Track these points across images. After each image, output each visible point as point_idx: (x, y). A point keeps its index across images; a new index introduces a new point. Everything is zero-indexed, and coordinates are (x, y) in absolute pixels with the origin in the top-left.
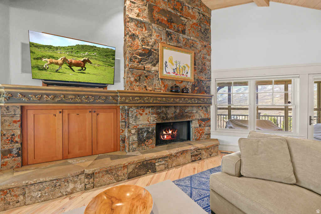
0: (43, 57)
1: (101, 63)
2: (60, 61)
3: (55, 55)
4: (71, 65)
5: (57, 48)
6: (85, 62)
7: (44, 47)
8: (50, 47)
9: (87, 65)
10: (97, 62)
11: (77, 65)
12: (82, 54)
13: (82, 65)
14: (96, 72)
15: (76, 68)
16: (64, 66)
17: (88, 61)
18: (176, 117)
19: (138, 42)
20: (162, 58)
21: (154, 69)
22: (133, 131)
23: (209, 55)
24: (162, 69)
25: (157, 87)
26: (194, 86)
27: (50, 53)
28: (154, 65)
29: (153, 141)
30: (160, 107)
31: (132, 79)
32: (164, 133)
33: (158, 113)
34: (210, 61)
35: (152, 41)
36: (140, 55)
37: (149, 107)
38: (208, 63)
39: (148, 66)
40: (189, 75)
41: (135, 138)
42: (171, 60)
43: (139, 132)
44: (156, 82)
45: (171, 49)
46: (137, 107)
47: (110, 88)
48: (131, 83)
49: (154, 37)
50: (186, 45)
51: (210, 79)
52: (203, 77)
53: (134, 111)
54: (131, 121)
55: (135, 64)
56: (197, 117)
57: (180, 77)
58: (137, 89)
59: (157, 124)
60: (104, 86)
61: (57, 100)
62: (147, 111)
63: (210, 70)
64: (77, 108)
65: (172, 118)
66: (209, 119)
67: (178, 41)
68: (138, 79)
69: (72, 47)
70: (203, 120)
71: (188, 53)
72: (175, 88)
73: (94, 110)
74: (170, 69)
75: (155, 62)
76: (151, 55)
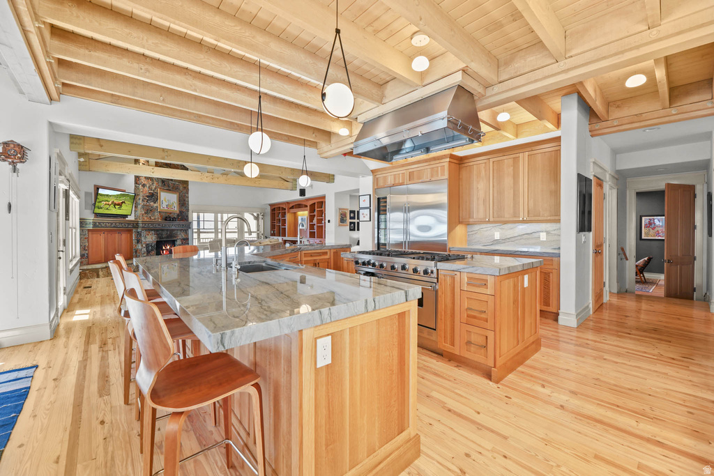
0: (103, 201)
1: (130, 203)
2: (110, 203)
3: (109, 200)
4: (115, 205)
5: (110, 196)
6: (122, 203)
7: (104, 195)
8: (107, 195)
9: (123, 205)
10: (128, 203)
11: (118, 205)
12: (122, 198)
13: (120, 205)
14: (126, 208)
15: (117, 207)
16: (112, 205)
17: (124, 202)
18: (167, 237)
19: (147, 189)
20: (160, 198)
21: (155, 205)
22: (144, 246)
23: (188, 193)
24: (160, 205)
25: (156, 217)
26: (178, 215)
27: (106, 199)
28: (155, 203)
29: (154, 252)
30: (157, 230)
31: (143, 212)
32: (164, 248)
33: (157, 234)
34: (188, 197)
35: (154, 187)
36: (147, 196)
37: (152, 230)
38: (187, 199)
39: (152, 203)
40: (176, 208)
41: (145, 249)
42: (165, 199)
43: (147, 246)
44: (156, 214)
45: (165, 192)
46: (146, 230)
47: (129, 218)
48: (142, 215)
49: (155, 185)
50: (173, 188)
51: (188, 210)
52: (184, 209)
53: (144, 233)
54: (143, 239)
55: (145, 203)
56: (180, 237)
57: (170, 210)
58: (146, 218)
59: (157, 242)
60: (127, 216)
62: (151, 233)
63: (188, 204)
64: (113, 231)
65: (165, 238)
66: (188, 239)
67: (169, 186)
68: (147, 212)
69: (118, 195)
70: (184, 239)
71: (176, 193)
72: (168, 218)
73: (120, 232)
74: (164, 205)
75: (156, 200)
76: (153, 197)
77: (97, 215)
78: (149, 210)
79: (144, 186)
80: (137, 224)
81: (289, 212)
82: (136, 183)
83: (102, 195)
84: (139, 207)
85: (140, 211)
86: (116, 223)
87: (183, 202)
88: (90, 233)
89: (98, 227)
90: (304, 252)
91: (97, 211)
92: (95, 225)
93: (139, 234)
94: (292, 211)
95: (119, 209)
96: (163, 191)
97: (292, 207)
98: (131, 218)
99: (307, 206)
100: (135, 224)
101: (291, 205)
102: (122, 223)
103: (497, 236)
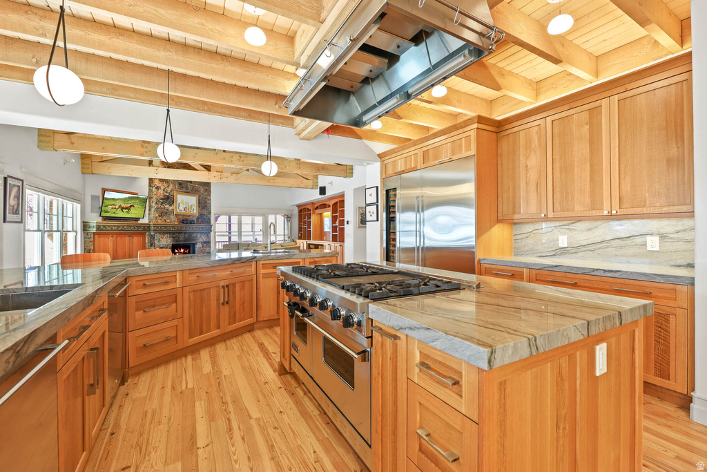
1: (140, 207)
2: (117, 207)
3: (115, 203)
4: (122, 209)
5: (117, 200)
6: (131, 206)
7: (110, 199)
8: (113, 199)
9: (132, 208)
10: (138, 206)
11: (126, 208)
12: (130, 202)
13: (128, 209)
14: (136, 212)
15: (124, 210)
17: (133, 206)
18: (185, 241)
19: (161, 191)
20: (176, 201)
21: (171, 208)
23: (210, 196)
24: (176, 208)
25: (172, 220)
26: (198, 218)
27: (113, 203)
28: (171, 205)
30: (174, 233)
31: (157, 215)
32: (176, 251)
33: (173, 238)
34: (210, 200)
35: (169, 190)
36: (162, 199)
37: (167, 233)
38: (208, 202)
39: (167, 206)
40: (195, 211)
42: (182, 202)
44: (172, 217)
45: (182, 194)
46: (160, 233)
47: (141, 221)
48: (156, 218)
49: (171, 187)
50: (192, 190)
51: (210, 213)
52: (205, 212)
53: (158, 236)
54: (156, 242)
55: (159, 206)
56: (200, 240)
57: (188, 213)
58: (160, 221)
59: (173, 245)
60: (137, 219)
61: (120, 229)
62: (166, 236)
63: (210, 207)
64: (121, 234)
65: (182, 241)
66: (209, 242)
67: (187, 188)
68: (161, 215)
69: (125, 198)
70: (205, 242)
71: (194, 196)
72: (185, 220)
73: (131, 235)
74: (182, 208)
75: (172, 203)
76: (169, 199)
77: (105, 218)
78: (163, 213)
79: (158, 188)
80: (149, 227)
81: (314, 213)
82: (150, 186)
83: (107, 199)
84: (153, 209)
85: (154, 214)
86: (123, 226)
87: (204, 204)
88: (96, 236)
89: (102, 230)
90: (262, 262)
91: (103, 214)
92: (98, 227)
93: (152, 237)
94: (319, 211)
95: (128, 212)
96: (179, 194)
97: (317, 208)
98: (145, 221)
99: (329, 206)
100: (146, 228)
101: (316, 206)
102: (130, 227)
103: (563, 241)
